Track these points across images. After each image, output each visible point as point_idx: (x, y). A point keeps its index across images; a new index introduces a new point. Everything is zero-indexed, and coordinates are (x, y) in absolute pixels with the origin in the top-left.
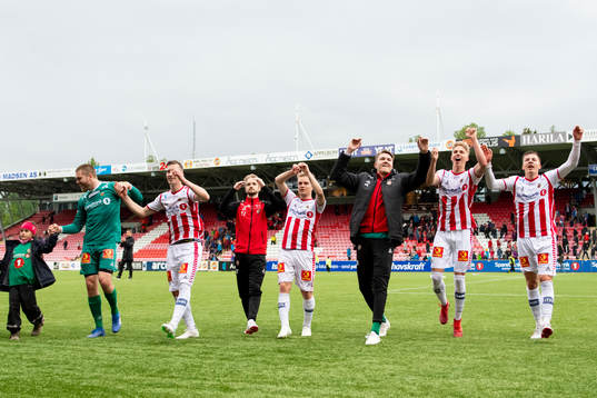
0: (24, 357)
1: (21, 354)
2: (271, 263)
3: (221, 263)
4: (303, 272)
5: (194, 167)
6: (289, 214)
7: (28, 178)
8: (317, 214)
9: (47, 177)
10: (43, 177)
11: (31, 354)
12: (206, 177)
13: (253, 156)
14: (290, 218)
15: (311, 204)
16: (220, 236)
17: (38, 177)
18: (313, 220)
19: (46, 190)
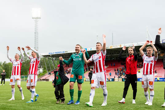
0: (65, 108)
1: (64, 107)
2: (139, 79)
3: (123, 79)
4: (150, 82)
5: (113, 48)
6: (144, 62)
7: (62, 53)
8: (155, 61)
9: (68, 53)
10: (66, 53)
11: (67, 107)
12: (117, 51)
13: (132, 44)
14: (145, 64)
15: (152, 58)
16: (122, 70)
17: (65, 53)
18: (153, 63)
19: (68, 57)
